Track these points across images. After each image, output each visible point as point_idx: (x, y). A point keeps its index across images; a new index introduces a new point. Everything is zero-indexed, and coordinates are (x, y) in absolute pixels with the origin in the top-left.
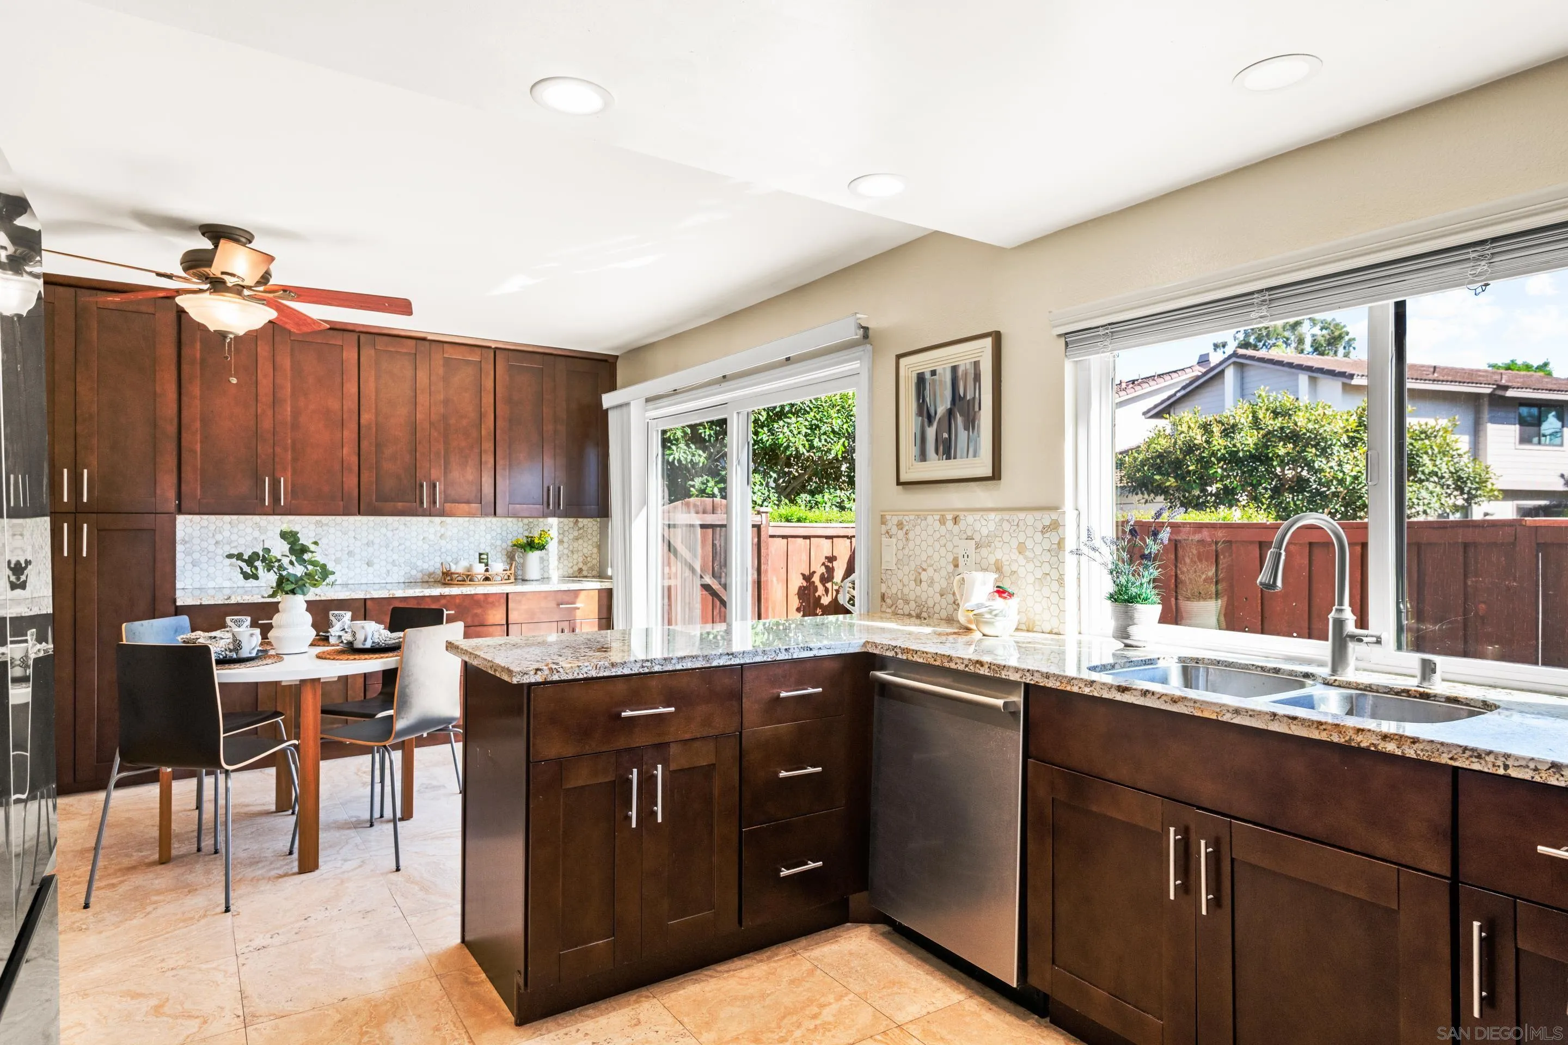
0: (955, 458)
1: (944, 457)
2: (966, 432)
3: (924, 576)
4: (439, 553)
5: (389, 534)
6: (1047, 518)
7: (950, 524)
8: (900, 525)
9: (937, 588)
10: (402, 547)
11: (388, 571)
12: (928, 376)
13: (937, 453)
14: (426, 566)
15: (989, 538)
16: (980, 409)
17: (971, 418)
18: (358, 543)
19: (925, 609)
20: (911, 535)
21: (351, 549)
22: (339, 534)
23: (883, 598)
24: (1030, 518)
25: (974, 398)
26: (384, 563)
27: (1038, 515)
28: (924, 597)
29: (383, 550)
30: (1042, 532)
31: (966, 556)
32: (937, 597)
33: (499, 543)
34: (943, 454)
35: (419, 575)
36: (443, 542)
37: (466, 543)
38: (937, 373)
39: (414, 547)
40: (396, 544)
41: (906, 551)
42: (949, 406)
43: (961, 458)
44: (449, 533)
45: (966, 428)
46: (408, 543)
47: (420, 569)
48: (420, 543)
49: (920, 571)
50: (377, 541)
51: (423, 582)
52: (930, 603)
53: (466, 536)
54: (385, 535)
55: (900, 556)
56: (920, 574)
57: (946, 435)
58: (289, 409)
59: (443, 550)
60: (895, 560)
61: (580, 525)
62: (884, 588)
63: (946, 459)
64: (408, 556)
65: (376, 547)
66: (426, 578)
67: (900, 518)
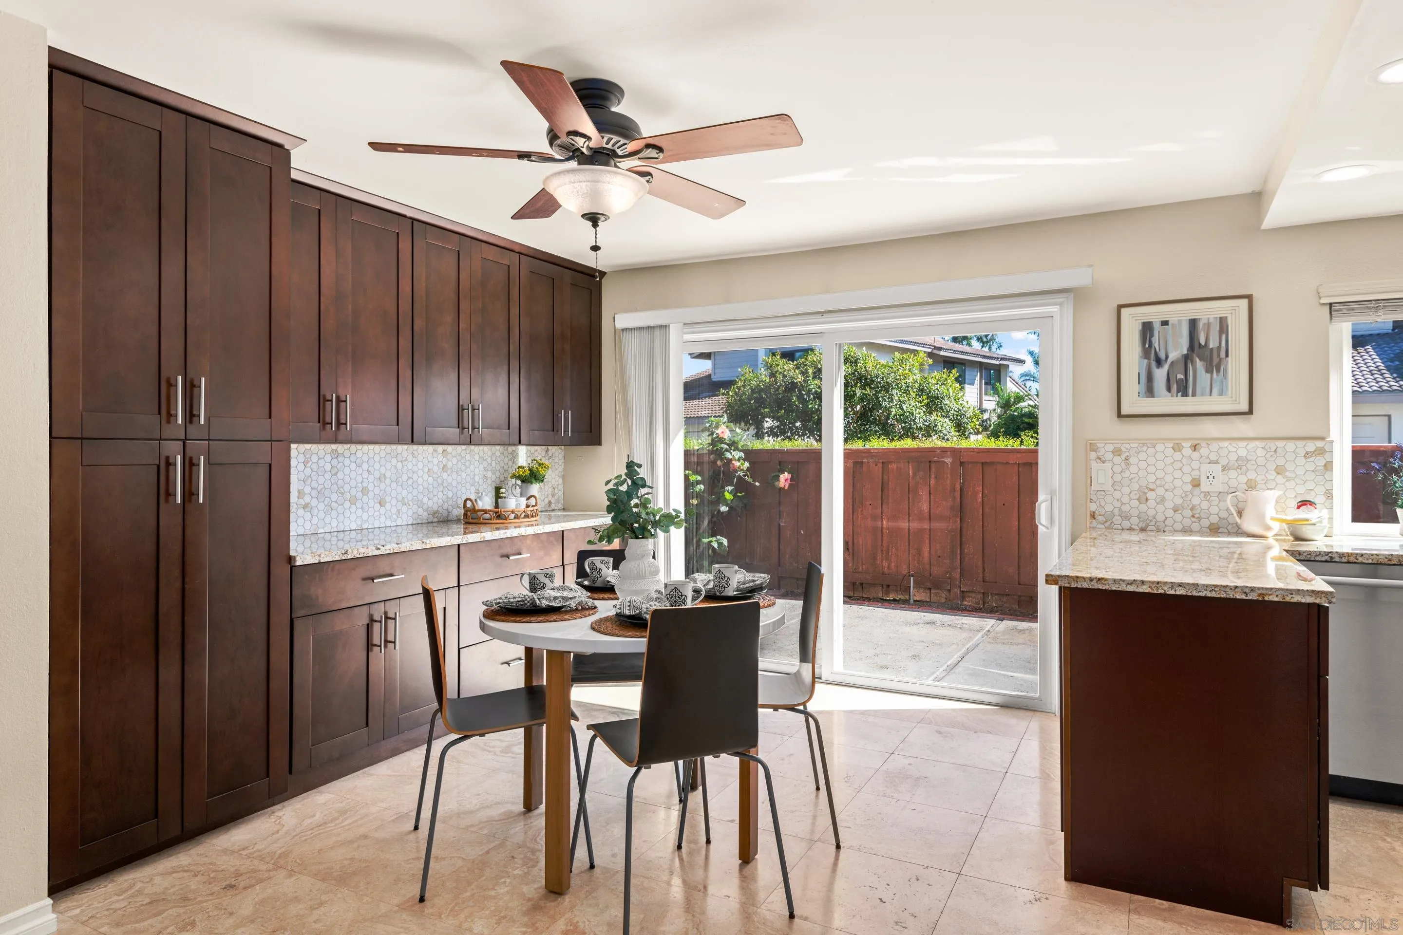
0: (1194, 395)
1: (1180, 394)
2: (1209, 375)
3: (1151, 495)
4: (441, 489)
5: (399, 465)
6: (1311, 446)
7: (1187, 451)
8: (1117, 452)
9: (1169, 504)
10: (410, 482)
11: (398, 511)
12: (1157, 326)
13: (1169, 389)
14: (430, 504)
15: (1239, 462)
16: (1227, 356)
17: (1215, 363)
18: (371, 478)
19: (1153, 523)
20: (1133, 460)
21: (365, 485)
22: (353, 466)
23: (1093, 516)
24: (1291, 446)
25: (1219, 347)
26: (394, 502)
27: (1300, 443)
28: (1151, 513)
29: (394, 485)
30: (1305, 456)
31: (1211, 477)
32: (1170, 513)
33: (489, 474)
34: (1178, 392)
35: (425, 515)
36: (445, 475)
37: (464, 475)
38: (1170, 323)
39: (420, 481)
40: (405, 478)
41: (1127, 474)
42: (1185, 352)
43: (1202, 395)
44: (450, 465)
45: (1209, 370)
46: (415, 477)
47: (425, 507)
48: (426, 477)
49: (1146, 491)
50: (388, 474)
51: (428, 523)
52: (1160, 517)
53: (463, 468)
54: (396, 467)
55: (1118, 478)
56: (1146, 493)
57: (1181, 376)
58: (350, 307)
59: (445, 484)
60: (1110, 482)
61: (550, 453)
62: (1093, 507)
63: (1182, 396)
64: (415, 492)
65: (388, 481)
66: (431, 519)
67: (1119, 445)
